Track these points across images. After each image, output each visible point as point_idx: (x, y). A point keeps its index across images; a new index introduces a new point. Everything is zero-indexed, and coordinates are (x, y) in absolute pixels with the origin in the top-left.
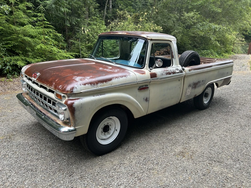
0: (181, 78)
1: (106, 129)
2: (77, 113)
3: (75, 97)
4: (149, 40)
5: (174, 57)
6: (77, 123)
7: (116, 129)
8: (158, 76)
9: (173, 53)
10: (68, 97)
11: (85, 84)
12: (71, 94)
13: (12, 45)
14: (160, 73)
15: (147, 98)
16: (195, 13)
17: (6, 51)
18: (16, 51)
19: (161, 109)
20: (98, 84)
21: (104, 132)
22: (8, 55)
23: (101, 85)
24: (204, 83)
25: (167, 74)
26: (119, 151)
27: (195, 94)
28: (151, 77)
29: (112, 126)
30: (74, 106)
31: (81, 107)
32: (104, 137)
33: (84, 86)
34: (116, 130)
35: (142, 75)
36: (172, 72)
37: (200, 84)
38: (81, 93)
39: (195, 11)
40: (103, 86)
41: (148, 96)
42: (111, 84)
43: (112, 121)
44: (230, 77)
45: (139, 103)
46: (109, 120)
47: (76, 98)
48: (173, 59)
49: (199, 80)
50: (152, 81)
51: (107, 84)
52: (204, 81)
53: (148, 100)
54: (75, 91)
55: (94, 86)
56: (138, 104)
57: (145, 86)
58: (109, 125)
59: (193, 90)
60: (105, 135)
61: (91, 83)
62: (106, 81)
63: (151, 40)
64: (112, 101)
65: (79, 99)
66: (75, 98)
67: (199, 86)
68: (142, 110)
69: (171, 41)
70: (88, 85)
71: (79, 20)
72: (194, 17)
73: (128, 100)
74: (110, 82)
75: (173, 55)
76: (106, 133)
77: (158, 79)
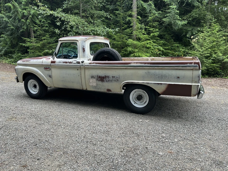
8: (56, 63)
14: (59, 62)
24: (117, 80)
25: (64, 63)
27: (107, 89)
28: (51, 63)
37: (110, 79)
49: (107, 75)
53: (51, 76)
55: (23, 62)
57: (48, 67)
67: (108, 81)
68: (48, 82)
69: (78, 41)
74: (29, 61)
77: (55, 65)
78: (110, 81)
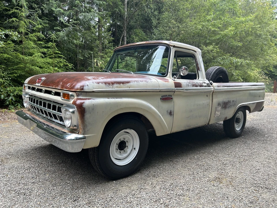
0: (209, 93)
1: (122, 146)
2: (87, 116)
3: (86, 96)
4: (172, 46)
5: (200, 69)
6: (86, 130)
7: (134, 147)
8: (182, 86)
9: (198, 65)
10: (77, 96)
11: (98, 83)
12: (82, 92)
13: (18, 75)
14: (186, 84)
15: (172, 111)
16: (214, 47)
17: (11, 82)
18: (22, 81)
19: (187, 128)
20: (114, 85)
21: (119, 149)
22: (13, 85)
23: (118, 86)
24: (235, 104)
25: (193, 86)
26: (138, 176)
27: (225, 117)
28: (176, 87)
29: (129, 143)
30: (84, 106)
31: (93, 109)
32: (120, 157)
33: (97, 84)
34: (135, 149)
35: (165, 82)
36: (199, 85)
37: (231, 104)
38: (93, 92)
39: (214, 45)
40: (119, 88)
41: (172, 109)
42: (129, 86)
43: (129, 135)
44: (263, 101)
45: (162, 116)
46: (125, 134)
47: (88, 98)
48: (199, 71)
49: (229, 100)
50: (176, 90)
51: (125, 87)
52: (234, 102)
53: (172, 113)
54: (86, 89)
55: (110, 86)
56: (160, 116)
57: (168, 95)
58: (125, 140)
59: (223, 111)
60: (121, 154)
61: (106, 83)
62: (123, 83)
63: (174, 46)
64: (130, 108)
65: (90, 99)
66: (85, 98)
67: (229, 106)
68: (166, 126)
69: (196, 52)
70: (102, 84)
71: (92, 52)
72: (213, 50)
73: (149, 110)
74: (128, 84)
75: (199, 67)
76: (122, 151)
77: (183, 90)
78: (230, 107)
